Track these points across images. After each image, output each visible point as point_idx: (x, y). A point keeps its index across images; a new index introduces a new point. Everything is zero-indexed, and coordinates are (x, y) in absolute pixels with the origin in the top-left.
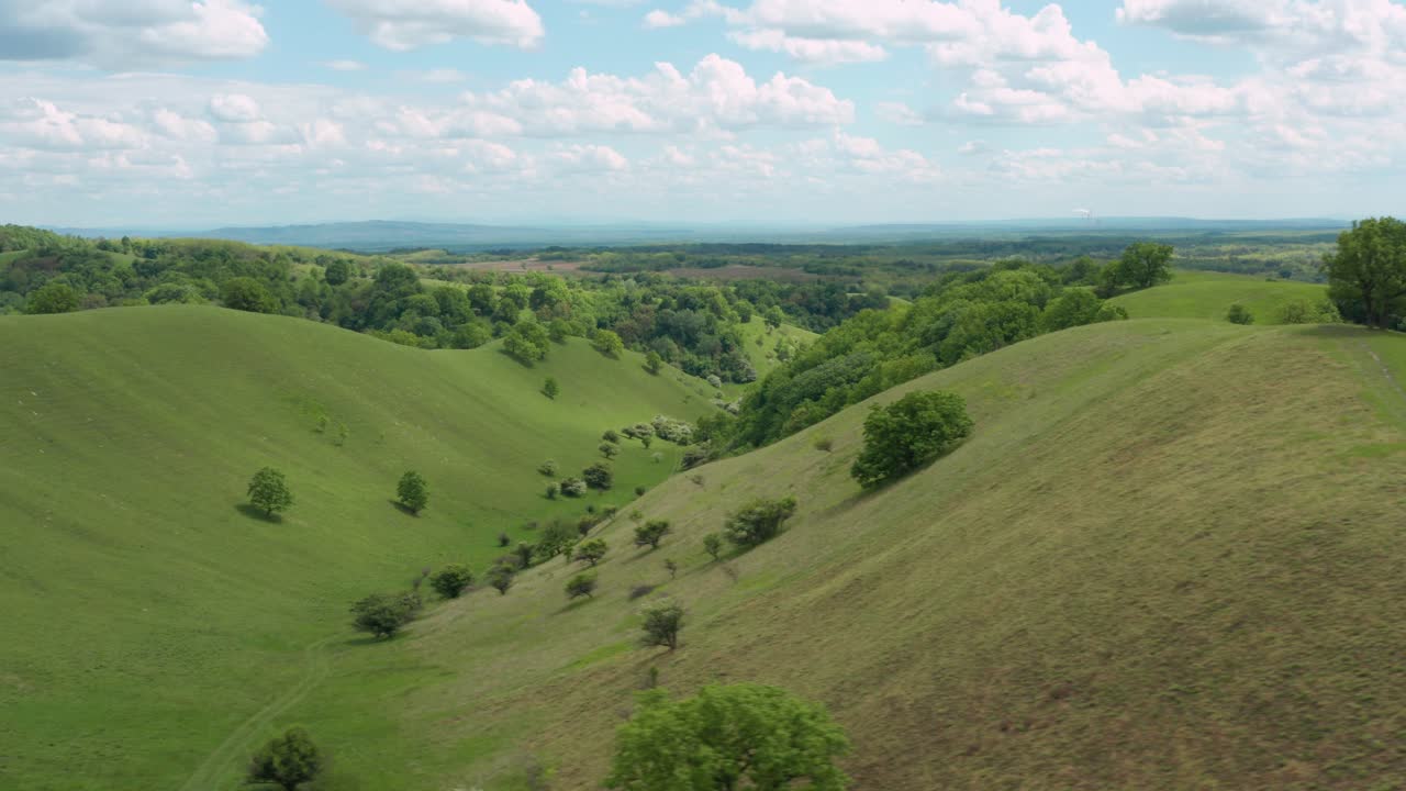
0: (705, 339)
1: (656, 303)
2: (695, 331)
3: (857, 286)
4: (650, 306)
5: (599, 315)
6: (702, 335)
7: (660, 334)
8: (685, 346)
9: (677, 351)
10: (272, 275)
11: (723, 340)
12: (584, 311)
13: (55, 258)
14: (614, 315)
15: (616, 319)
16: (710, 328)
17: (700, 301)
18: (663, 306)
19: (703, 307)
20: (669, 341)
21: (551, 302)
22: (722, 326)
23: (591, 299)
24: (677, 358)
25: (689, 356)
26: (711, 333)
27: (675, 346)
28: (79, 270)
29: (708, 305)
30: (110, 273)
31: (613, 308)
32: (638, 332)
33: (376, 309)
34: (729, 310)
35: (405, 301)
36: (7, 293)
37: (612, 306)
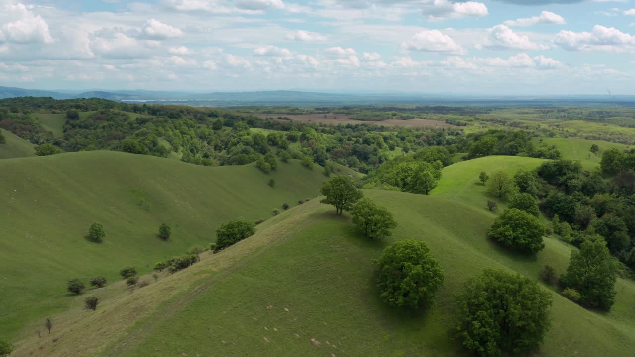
0: (372, 158)
1: (353, 141)
2: (368, 154)
3: (460, 132)
4: (351, 142)
5: (328, 145)
6: (370, 156)
7: (352, 154)
8: (363, 160)
9: (359, 163)
10: (189, 126)
11: (379, 158)
12: (321, 144)
13: (107, 115)
14: (335, 145)
15: (335, 147)
16: (375, 153)
17: (372, 140)
18: (357, 142)
19: (373, 143)
20: (355, 158)
21: (307, 139)
22: (380, 152)
23: (325, 138)
24: (358, 166)
25: (364, 164)
26: (375, 155)
27: (358, 160)
28: (114, 121)
29: (375, 142)
30: (126, 123)
31: (335, 142)
32: (344, 153)
33: (229, 141)
34: (385, 145)
35: (240, 139)
36: (85, 129)
37: (335, 141)
